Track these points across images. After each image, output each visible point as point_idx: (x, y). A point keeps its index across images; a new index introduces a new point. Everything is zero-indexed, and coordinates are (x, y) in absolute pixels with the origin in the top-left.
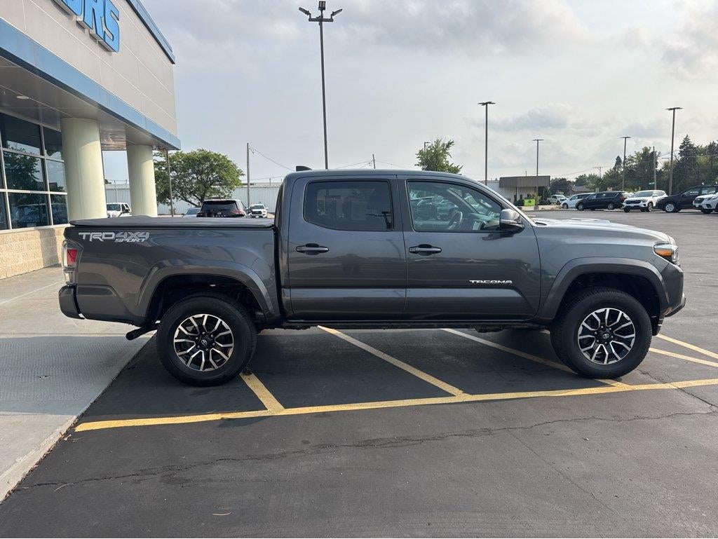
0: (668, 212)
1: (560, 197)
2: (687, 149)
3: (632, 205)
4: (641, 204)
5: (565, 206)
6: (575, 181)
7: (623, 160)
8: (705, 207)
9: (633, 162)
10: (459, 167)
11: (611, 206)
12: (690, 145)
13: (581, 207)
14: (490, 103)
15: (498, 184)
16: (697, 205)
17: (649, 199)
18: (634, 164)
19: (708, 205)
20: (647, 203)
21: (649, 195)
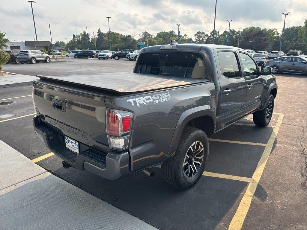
0: (116, 60)
1: (57, 52)
2: (100, 34)
3: (102, 56)
4: (105, 56)
5: (67, 56)
6: (54, 44)
7: (76, 36)
8: (131, 58)
9: (80, 37)
10: (4, 34)
11: (89, 57)
12: (101, 32)
13: (76, 57)
14: (33, 2)
15: (24, 44)
16: (128, 57)
17: (107, 54)
18: (81, 38)
19: (132, 57)
20: (107, 56)
21: (107, 52)
